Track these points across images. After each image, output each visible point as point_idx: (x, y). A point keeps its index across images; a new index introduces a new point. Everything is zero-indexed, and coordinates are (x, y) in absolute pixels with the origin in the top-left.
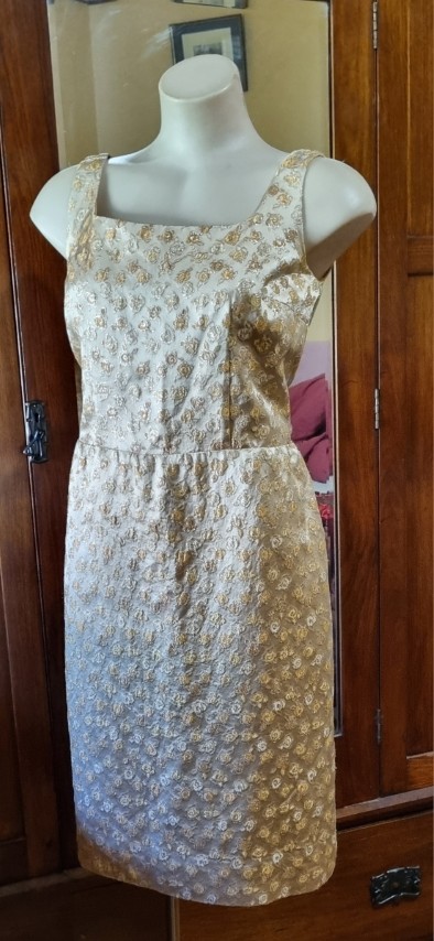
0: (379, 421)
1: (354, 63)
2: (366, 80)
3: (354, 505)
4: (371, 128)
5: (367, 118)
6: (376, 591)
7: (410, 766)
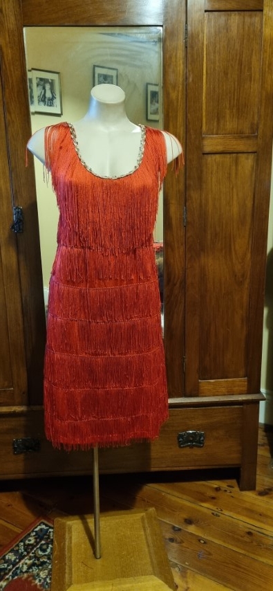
0: (186, 222)
1: (174, 54)
2: (181, 62)
3: (172, 261)
4: (183, 84)
5: (181, 80)
6: (183, 301)
7: (200, 385)
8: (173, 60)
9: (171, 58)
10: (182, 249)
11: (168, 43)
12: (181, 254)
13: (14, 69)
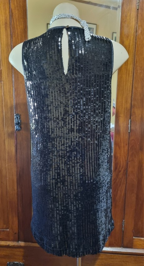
0: (130, 130)
1: (129, 14)
2: (134, 19)
3: (119, 155)
4: (134, 35)
5: (133, 31)
6: (125, 183)
7: (134, 240)
8: (128, 18)
9: (126, 16)
10: (126, 148)
11: (125, 6)
12: (125, 151)
13: (19, 23)
